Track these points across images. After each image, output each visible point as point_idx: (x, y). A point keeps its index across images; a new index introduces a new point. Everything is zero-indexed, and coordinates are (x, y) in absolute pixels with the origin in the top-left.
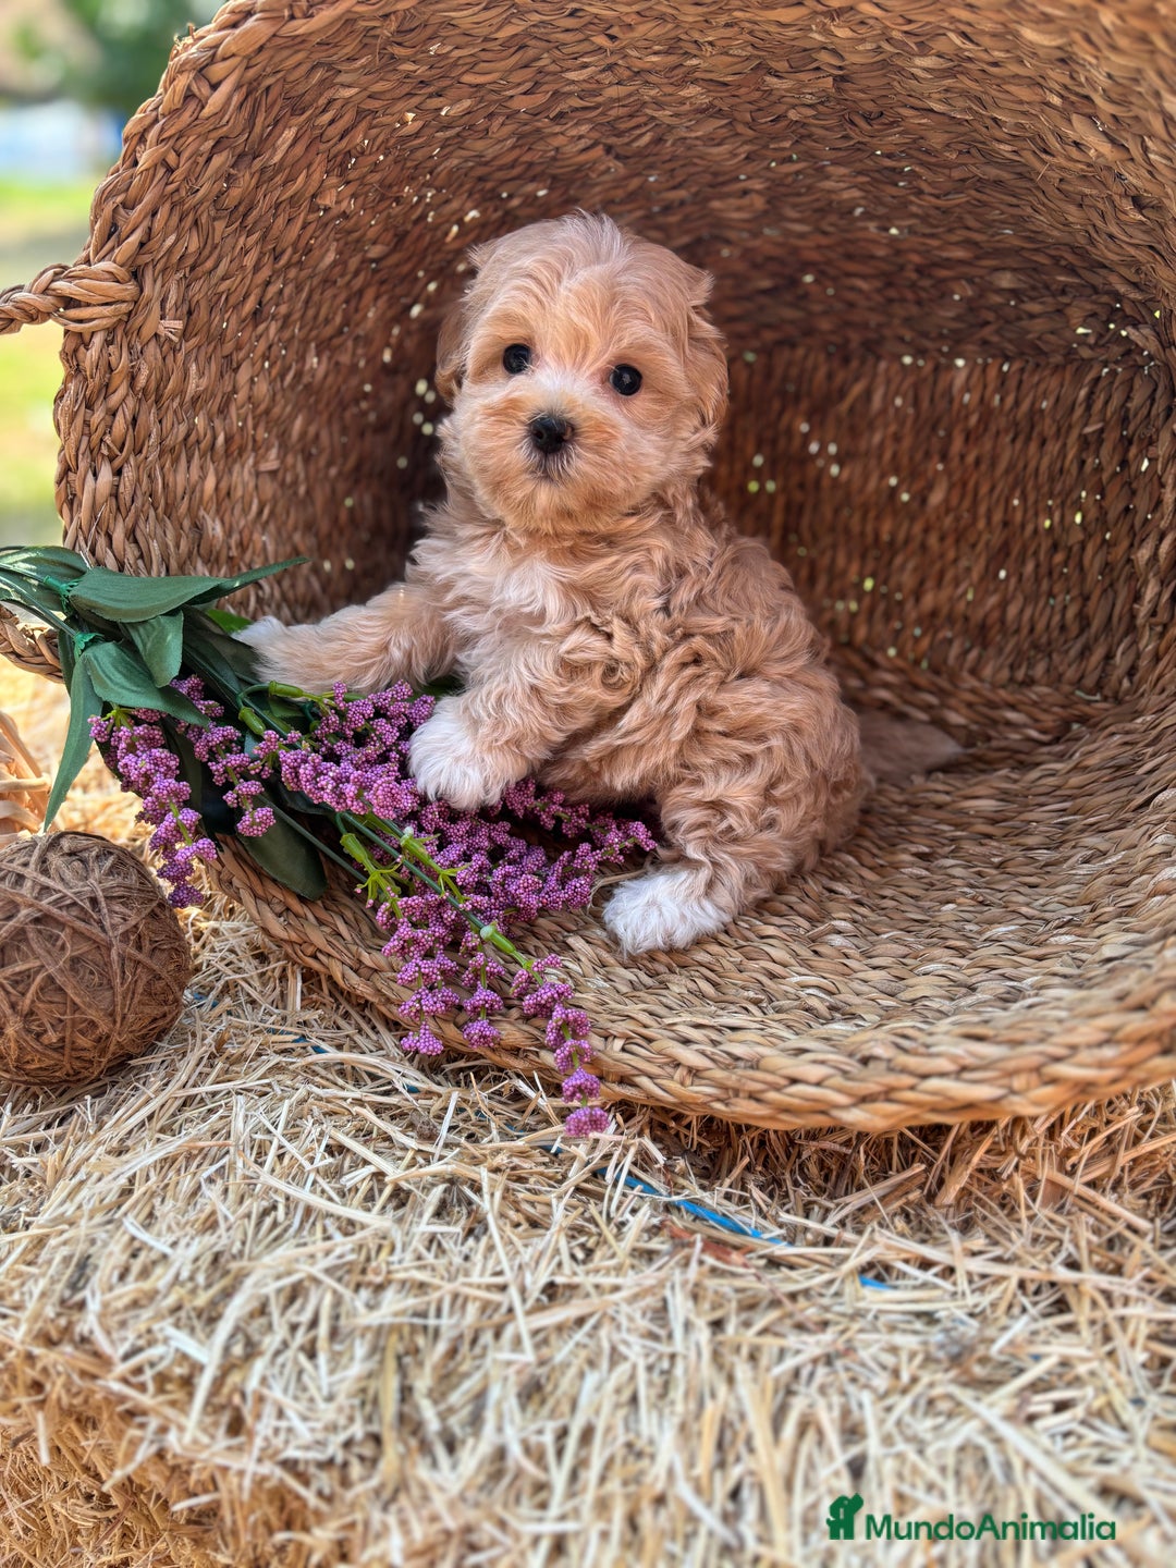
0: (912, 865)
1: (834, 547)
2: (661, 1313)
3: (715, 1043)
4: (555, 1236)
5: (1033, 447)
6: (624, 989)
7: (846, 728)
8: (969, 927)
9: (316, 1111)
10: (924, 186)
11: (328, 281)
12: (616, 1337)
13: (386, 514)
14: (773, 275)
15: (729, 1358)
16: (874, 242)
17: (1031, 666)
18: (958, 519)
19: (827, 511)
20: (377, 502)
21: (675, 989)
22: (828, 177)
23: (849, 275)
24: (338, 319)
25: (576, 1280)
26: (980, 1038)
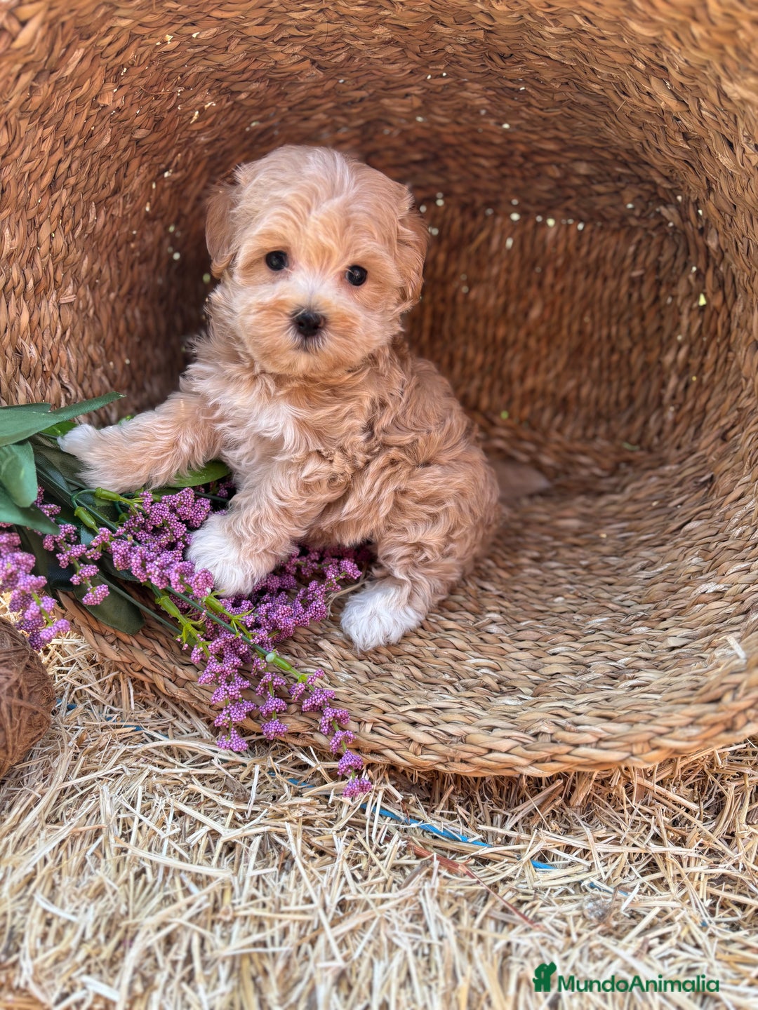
0: (530, 566)
1: (466, 343)
2: (418, 916)
3: (434, 724)
4: (341, 865)
5: (599, 282)
6: (364, 680)
7: (493, 484)
8: (577, 617)
9: (158, 786)
10: (533, 102)
11: (105, 157)
12: (390, 932)
13: (151, 321)
14: (423, 151)
15: (467, 942)
16: (493, 133)
17: (597, 427)
18: (549, 328)
19: (461, 319)
20: (144, 313)
21: (396, 675)
22: (466, 89)
23: (476, 155)
24: (113, 184)
25: (361, 897)
26: (609, 719)
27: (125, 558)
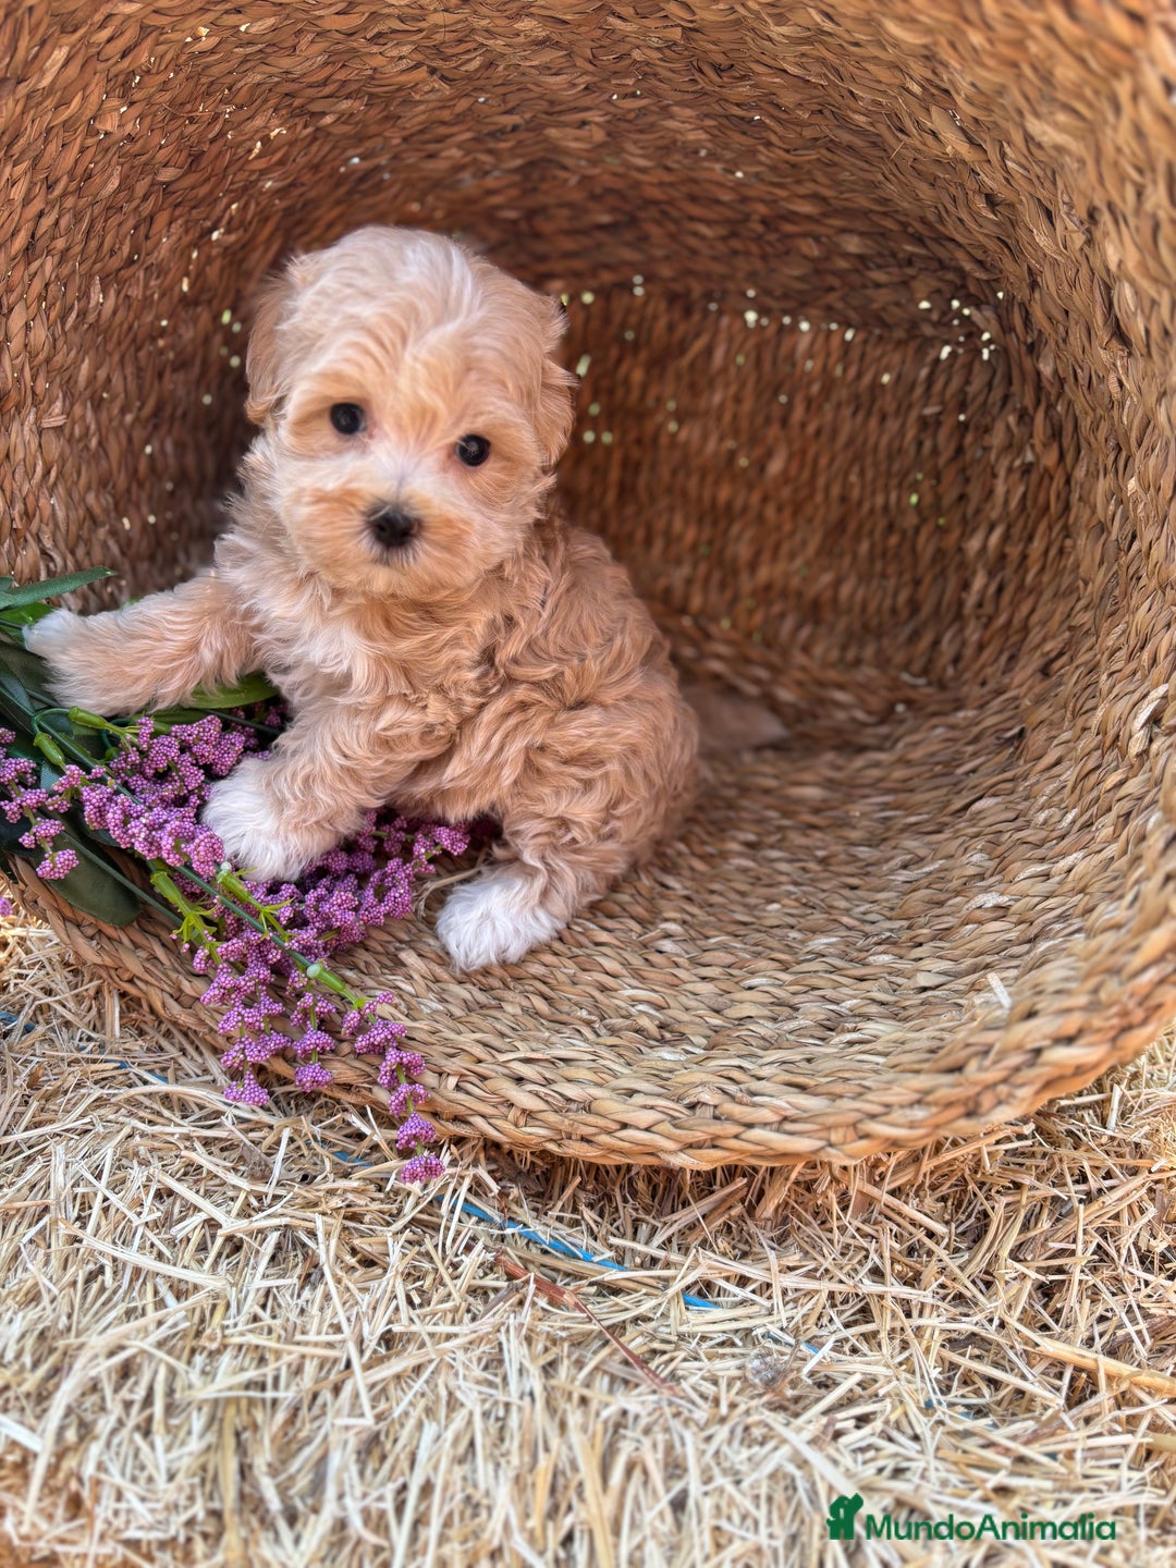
0: (741, 855)
1: (671, 509)
2: (495, 1362)
3: (549, 1082)
4: (392, 1281)
5: (873, 422)
6: (458, 1012)
7: (688, 731)
8: (793, 934)
9: (142, 1150)
10: (774, 138)
11: (112, 208)
12: (452, 1383)
13: (190, 460)
14: (613, 210)
15: (562, 1404)
16: (720, 185)
17: (862, 646)
18: (796, 491)
19: (665, 473)
20: (180, 446)
21: (509, 1008)
22: (672, 117)
23: (692, 219)
24: (126, 250)
25: (414, 1328)
26: (802, 1088)
27: (101, 812)
